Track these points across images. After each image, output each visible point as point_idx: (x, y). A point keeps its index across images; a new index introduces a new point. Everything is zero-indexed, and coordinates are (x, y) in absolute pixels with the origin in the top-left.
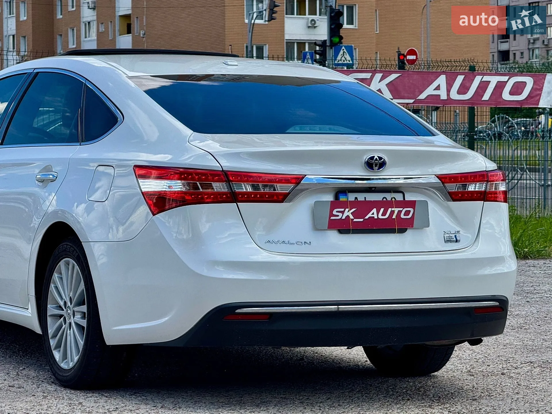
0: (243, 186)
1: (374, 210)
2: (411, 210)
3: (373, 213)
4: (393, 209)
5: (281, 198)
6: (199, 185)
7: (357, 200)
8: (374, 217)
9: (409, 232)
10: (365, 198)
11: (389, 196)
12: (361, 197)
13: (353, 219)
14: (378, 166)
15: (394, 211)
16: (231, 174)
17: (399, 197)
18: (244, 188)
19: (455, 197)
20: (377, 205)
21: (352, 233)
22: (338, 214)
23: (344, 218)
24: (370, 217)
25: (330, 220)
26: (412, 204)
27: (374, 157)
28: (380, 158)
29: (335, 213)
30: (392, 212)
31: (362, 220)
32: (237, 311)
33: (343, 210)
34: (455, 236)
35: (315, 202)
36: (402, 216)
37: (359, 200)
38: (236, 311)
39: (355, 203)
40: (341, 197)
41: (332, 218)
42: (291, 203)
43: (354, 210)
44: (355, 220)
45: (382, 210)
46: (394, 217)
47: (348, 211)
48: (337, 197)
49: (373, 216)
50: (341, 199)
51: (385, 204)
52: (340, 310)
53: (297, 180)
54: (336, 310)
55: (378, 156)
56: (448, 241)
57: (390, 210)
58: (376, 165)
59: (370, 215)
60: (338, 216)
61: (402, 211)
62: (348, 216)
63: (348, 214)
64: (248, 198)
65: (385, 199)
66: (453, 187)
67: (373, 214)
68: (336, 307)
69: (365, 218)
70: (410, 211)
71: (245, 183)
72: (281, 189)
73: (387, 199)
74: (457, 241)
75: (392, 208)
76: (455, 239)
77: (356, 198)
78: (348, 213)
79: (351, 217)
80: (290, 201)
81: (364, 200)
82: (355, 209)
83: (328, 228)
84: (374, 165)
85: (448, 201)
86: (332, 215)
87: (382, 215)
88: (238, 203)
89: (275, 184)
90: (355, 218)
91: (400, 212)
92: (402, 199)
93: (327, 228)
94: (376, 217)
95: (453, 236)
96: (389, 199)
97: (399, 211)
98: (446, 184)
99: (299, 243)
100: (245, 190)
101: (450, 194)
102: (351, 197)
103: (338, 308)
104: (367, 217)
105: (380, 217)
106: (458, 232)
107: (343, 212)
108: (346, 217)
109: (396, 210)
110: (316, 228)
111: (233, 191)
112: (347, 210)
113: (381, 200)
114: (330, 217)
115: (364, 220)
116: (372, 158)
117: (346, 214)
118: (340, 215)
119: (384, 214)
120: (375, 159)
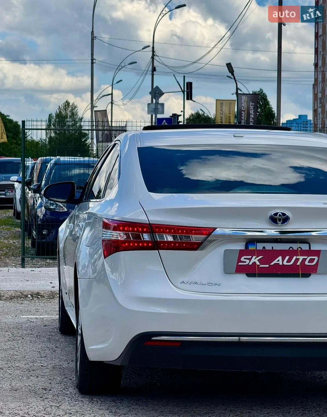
0: (164, 236)
1: (280, 258)
4: (298, 257)
5: (195, 247)
6: (130, 235)
7: (265, 249)
8: (279, 264)
9: (313, 277)
10: (272, 247)
11: (295, 246)
12: (269, 246)
13: (259, 265)
14: (281, 221)
15: (298, 259)
16: (155, 226)
17: (305, 247)
18: (165, 238)
20: (283, 253)
21: (258, 277)
22: (245, 260)
23: (251, 264)
25: (238, 266)
26: (317, 253)
27: (278, 213)
28: (284, 214)
29: (242, 259)
30: (297, 260)
31: (268, 266)
33: (250, 257)
35: (225, 250)
37: (266, 249)
38: (152, 339)
39: (263, 252)
40: (249, 246)
41: (240, 264)
42: (204, 251)
43: (261, 257)
44: (261, 266)
45: (287, 258)
46: (298, 264)
47: (255, 258)
48: (247, 246)
49: (278, 262)
50: (250, 249)
51: (291, 253)
52: (241, 340)
53: (209, 231)
54: (238, 340)
55: (282, 213)
57: (295, 258)
59: (275, 262)
60: (245, 262)
62: (255, 263)
64: (169, 246)
65: (291, 249)
67: (278, 261)
68: (238, 338)
69: (271, 264)
71: (166, 234)
72: (195, 238)
73: (293, 249)
75: (297, 256)
77: (264, 247)
78: (255, 260)
79: (258, 263)
80: (202, 249)
81: (271, 249)
83: (236, 272)
84: (278, 221)
86: (239, 261)
88: (159, 251)
89: (190, 235)
92: (308, 249)
93: (234, 272)
94: (281, 263)
96: (295, 248)
99: (209, 284)
100: (166, 240)
102: (260, 246)
103: (239, 339)
104: (272, 264)
105: (285, 263)
107: (250, 259)
110: (227, 271)
111: (156, 240)
112: (254, 257)
113: (288, 249)
114: (238, 263)
115: (270, 266)
116: (276, 214)
117: (253, 260)
118: (248, 261)
119: (289, 261)
120: (278, 215)
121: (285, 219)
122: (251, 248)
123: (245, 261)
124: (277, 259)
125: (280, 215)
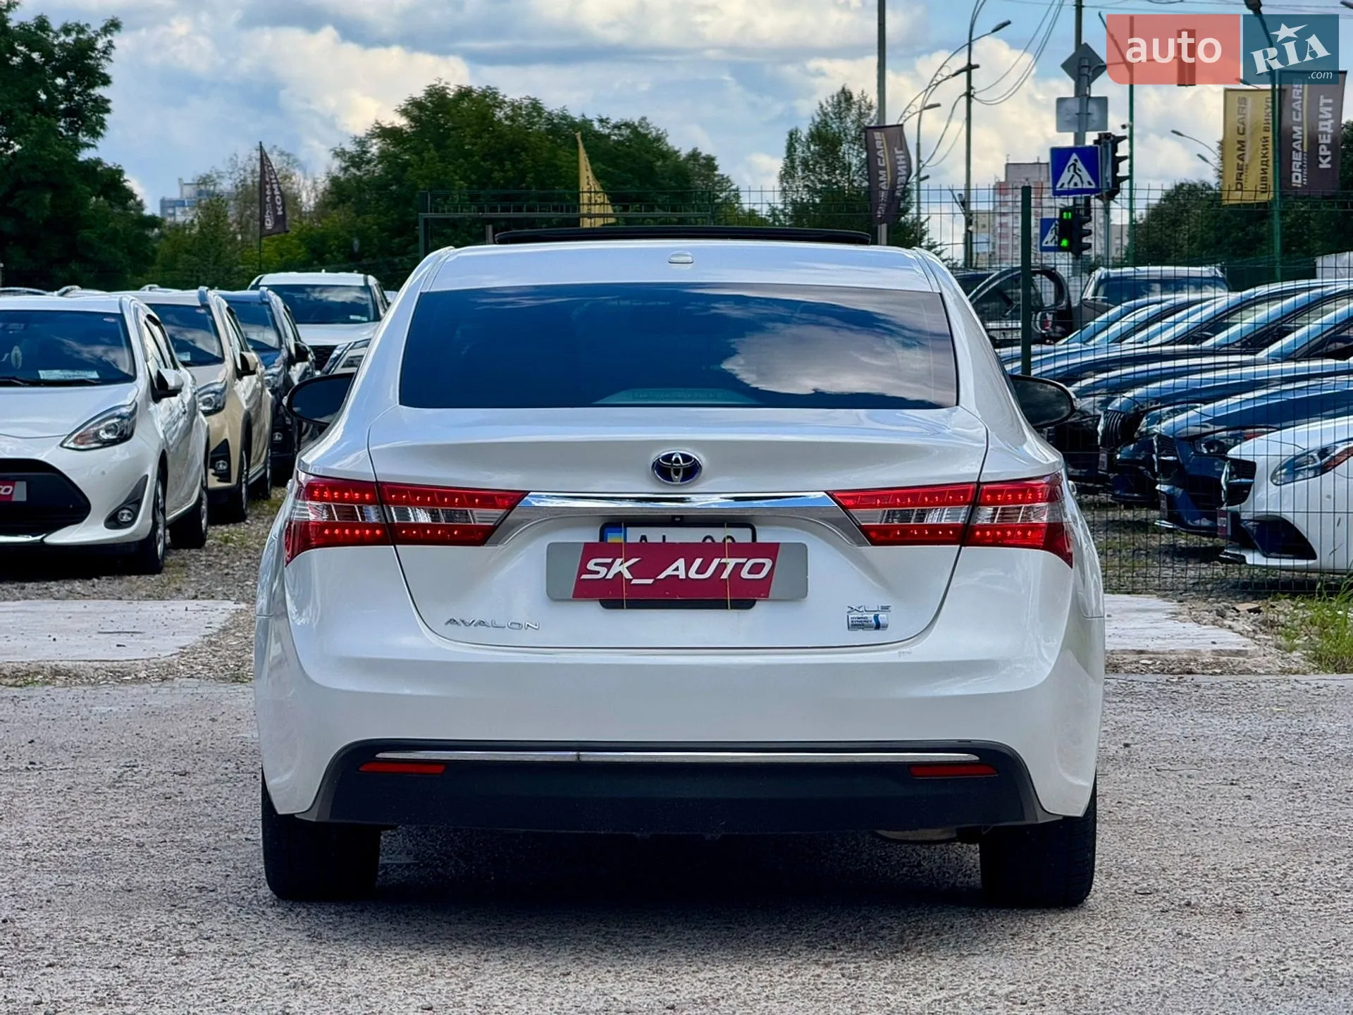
0: (410, 511)
1: (681, 563)
2: (768, 563)
3: (678, 567)
4: (723, 560)
5: (479, 537)
6: (334, 508)
7: (646, 540)
8: (678, 576)
9: (760, 608)
10: (664, 537)
11: (719, 535)
12: (655, 535)
13: (631, 580)
14: (681, 474)
15: (725, 565)
16: (389, 489)
17: (743, 536)
18: (411, 516)
19: (879, 537)
20: (688, 552)
21: (628, 608)
22: (597, 568)
23: (610, 576)
24: (668, 576)
25: (580, 582)
26: (771, 550)
27: (673, 455)
28: (686, 458)
29: (591, 566)
30: (722, 567)
31: (650, 581)
32: (380, 755)
33: (609, 560)
34: (876, 617)
35: (551, 544)
36: (745, 574)
37: (649, 541)
38: (377, 756)
39: (642, 548)
40: (609, 535)
41: (585, 577)
42: (500, 547)
43: (634, 561)
44: (635, 582)
45: (698, 561)
46: (725, 576)
47: (622, 564)
48: (603, 535)
49: (676, 573)
50: (609, 541)
51: (708, 551)
52: (583, 759)
53: (512, 499)
54: (574, 759)
55: (682, 455)
56: (857, 625)
57: (716, 562)
58: (677, 472)
59: (669, 571)
60: (598, 573)
61: (744, 564)
62: (620, 574)
63: (620, 569)
64: (421, 536)
65: (709, 541)
66: (874, 517)
67: (677, 569)
68: (575, 753)
69: (659, 577)
70: (764, 564)
71: (414, 507)
72: (480, 516)
73: (713, 541)
74: (878, 626)
75: (722, 558)
76: (873, 622)
77: (644, 538)
78: (621, 567)
79: (627, 575)
80: (496, 543)
81: (660, 540)
82: (637, 560)
83: (574, 597)
84: (672, 473)
85: (860, 544)
86: (583, 569)
87: (697, 572)
88: (397, 546)
89: (468, 509)
90: (635, 577)
91: (739, 567)
92: (749, 540)
93: (571, 597)
94: (682, 576)
95: (871, 616)
96: (719, 540)
97: (737, 564)
98: (851, 511)
99: (514, 626)
100: (413, 521)
101: (866, 531)
102: (634, 535)
103: (578, 756)
104: (662, 576)
105: (692, 575)
106: (885, 609)
107: (609, 566)
108: (615, 575)
109: (731, 562)
110: (554, 596)
111: (390, 522)
112: (619, 561)
113: (701, 541)
114: (580, 574)
115: (656, 581)
116: (668, 458)
117: (616, 568)
118: (603, 570)
119: (701, 570)
120: (673, 459)
121: (691, 470)
122: (613, 538)
123: (599, 569)
124: (674, 566)
125: (677, 461)
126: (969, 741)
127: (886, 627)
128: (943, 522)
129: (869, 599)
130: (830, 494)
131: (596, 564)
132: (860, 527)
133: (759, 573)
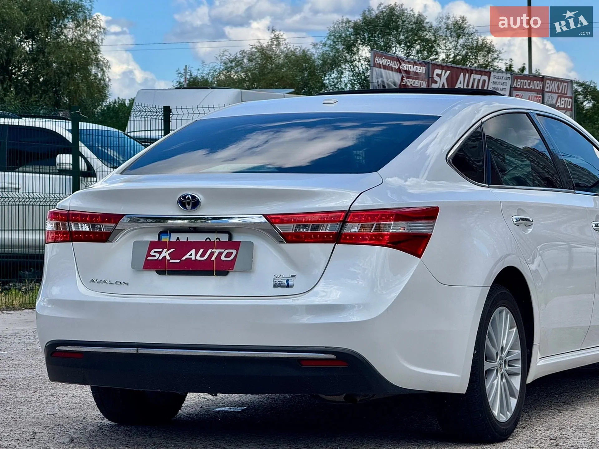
0: (80, 225)
1: (193, 252)
2: (234, 252)
3: (191, 254)
4: (213, 250)
5: (104, 238)
8: (191, 258)
9: (231, 274)
10: (187, 238)
11: (213, 237)
12: (183, 237)
13: (170, 260)
14: (191, 205)
15: (214, 253)
16: (72, 214)
17: (224, 238)
18: (80, 227)
20: (197, 246)
21: (167, 275)
22: (155, 254)
23: (160, 258)
24: (187, 258)
25: (146, 260)
26: (237, 245)
27: (187, 195)
28: (193, 197)
29: (152, 253)
30: (212, 254)
31: (178, 261)
32: (58, 348)
33: (161, 250)
34: (287, 281)
35: (135, 241)
36: (223, 258)
37: (180, 240)
39: (177, 244)
40: (163, 237)
41: (149, 258)
42: (113, 243)
43: (171, 250)
44: (171, 261)
45: (201, 251)
46: (213, 258)
47: (166, 252)
48: (159, 238)
49: (190, 257)
50: (162, 240)
51: (206, 245)
52: (140, 352)
53: (116, 218)
55: (191, 195)
56: (278, 285)
57: (210, 251)
58: (189, 204)
59: (187, 256)
60: (155, 256)
61: (223, 252)
62: (165, 257)
63: (165, 254)
65: (208, 240)
66: (290, 228)
67: (191, 255)
69: (182, 259)
70: (232, 253)
71: (82, 223)
72: (105, 227)
73: (210, 240)
74: (288, 286)
75: (213, 249)
76: (286, 283)
77: (178, 238)
78: (166, 254)
79: (168, 258)
80: (111, 241)
81: (186, 240)
82: (173, 250)
83: (143, 269)
84: (187, 205)
85: (280, 242)
86: (149, 255)
87: (200, 257)
88: (73, 243)
89: (101, 224)
90: (171, 259)
91: (220, 254)
92: (228, 240)
94: (193, 258)
95: (285, 281)
96: (213, 240)
97: (220, 252)
98: (276, 225)
99: (118, 283)
100: (80, 230)
101: (284, 236)
102: (174, 237)
103: (137, 350)
104: (184, 258)
105: (198, 258)
106: (293, 276)
107: (160, 253)
108: (163, 257)
109: (217, 251)
110: (135, 268)
111: (71, 230)
112: (165, 250)
113: (204, 240)
114: (147, 258)
115: (181, 261)
116: (184, 197)
117: (163, 255)
118: (157, 255)
119: (202, 256)
120: (187, 197)
121: (196, 203)
122: (165, 239)
125: (189, 198)
126: (332, 348)
127: (292, 286)
128: (328, 231)
129: (285, 271)
130: (265, 216)
131: (155, 252)
132: (280, 233)
133: (229, 257)
